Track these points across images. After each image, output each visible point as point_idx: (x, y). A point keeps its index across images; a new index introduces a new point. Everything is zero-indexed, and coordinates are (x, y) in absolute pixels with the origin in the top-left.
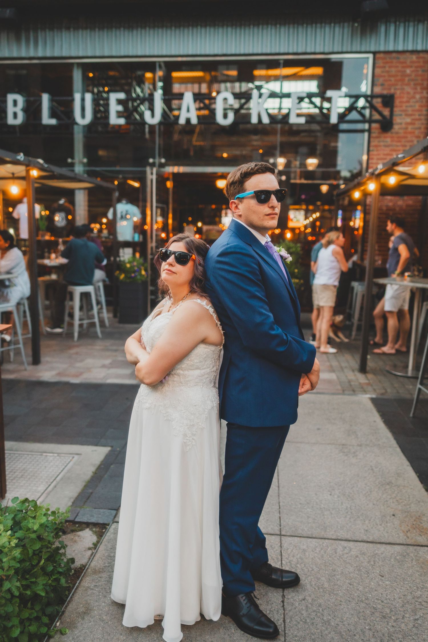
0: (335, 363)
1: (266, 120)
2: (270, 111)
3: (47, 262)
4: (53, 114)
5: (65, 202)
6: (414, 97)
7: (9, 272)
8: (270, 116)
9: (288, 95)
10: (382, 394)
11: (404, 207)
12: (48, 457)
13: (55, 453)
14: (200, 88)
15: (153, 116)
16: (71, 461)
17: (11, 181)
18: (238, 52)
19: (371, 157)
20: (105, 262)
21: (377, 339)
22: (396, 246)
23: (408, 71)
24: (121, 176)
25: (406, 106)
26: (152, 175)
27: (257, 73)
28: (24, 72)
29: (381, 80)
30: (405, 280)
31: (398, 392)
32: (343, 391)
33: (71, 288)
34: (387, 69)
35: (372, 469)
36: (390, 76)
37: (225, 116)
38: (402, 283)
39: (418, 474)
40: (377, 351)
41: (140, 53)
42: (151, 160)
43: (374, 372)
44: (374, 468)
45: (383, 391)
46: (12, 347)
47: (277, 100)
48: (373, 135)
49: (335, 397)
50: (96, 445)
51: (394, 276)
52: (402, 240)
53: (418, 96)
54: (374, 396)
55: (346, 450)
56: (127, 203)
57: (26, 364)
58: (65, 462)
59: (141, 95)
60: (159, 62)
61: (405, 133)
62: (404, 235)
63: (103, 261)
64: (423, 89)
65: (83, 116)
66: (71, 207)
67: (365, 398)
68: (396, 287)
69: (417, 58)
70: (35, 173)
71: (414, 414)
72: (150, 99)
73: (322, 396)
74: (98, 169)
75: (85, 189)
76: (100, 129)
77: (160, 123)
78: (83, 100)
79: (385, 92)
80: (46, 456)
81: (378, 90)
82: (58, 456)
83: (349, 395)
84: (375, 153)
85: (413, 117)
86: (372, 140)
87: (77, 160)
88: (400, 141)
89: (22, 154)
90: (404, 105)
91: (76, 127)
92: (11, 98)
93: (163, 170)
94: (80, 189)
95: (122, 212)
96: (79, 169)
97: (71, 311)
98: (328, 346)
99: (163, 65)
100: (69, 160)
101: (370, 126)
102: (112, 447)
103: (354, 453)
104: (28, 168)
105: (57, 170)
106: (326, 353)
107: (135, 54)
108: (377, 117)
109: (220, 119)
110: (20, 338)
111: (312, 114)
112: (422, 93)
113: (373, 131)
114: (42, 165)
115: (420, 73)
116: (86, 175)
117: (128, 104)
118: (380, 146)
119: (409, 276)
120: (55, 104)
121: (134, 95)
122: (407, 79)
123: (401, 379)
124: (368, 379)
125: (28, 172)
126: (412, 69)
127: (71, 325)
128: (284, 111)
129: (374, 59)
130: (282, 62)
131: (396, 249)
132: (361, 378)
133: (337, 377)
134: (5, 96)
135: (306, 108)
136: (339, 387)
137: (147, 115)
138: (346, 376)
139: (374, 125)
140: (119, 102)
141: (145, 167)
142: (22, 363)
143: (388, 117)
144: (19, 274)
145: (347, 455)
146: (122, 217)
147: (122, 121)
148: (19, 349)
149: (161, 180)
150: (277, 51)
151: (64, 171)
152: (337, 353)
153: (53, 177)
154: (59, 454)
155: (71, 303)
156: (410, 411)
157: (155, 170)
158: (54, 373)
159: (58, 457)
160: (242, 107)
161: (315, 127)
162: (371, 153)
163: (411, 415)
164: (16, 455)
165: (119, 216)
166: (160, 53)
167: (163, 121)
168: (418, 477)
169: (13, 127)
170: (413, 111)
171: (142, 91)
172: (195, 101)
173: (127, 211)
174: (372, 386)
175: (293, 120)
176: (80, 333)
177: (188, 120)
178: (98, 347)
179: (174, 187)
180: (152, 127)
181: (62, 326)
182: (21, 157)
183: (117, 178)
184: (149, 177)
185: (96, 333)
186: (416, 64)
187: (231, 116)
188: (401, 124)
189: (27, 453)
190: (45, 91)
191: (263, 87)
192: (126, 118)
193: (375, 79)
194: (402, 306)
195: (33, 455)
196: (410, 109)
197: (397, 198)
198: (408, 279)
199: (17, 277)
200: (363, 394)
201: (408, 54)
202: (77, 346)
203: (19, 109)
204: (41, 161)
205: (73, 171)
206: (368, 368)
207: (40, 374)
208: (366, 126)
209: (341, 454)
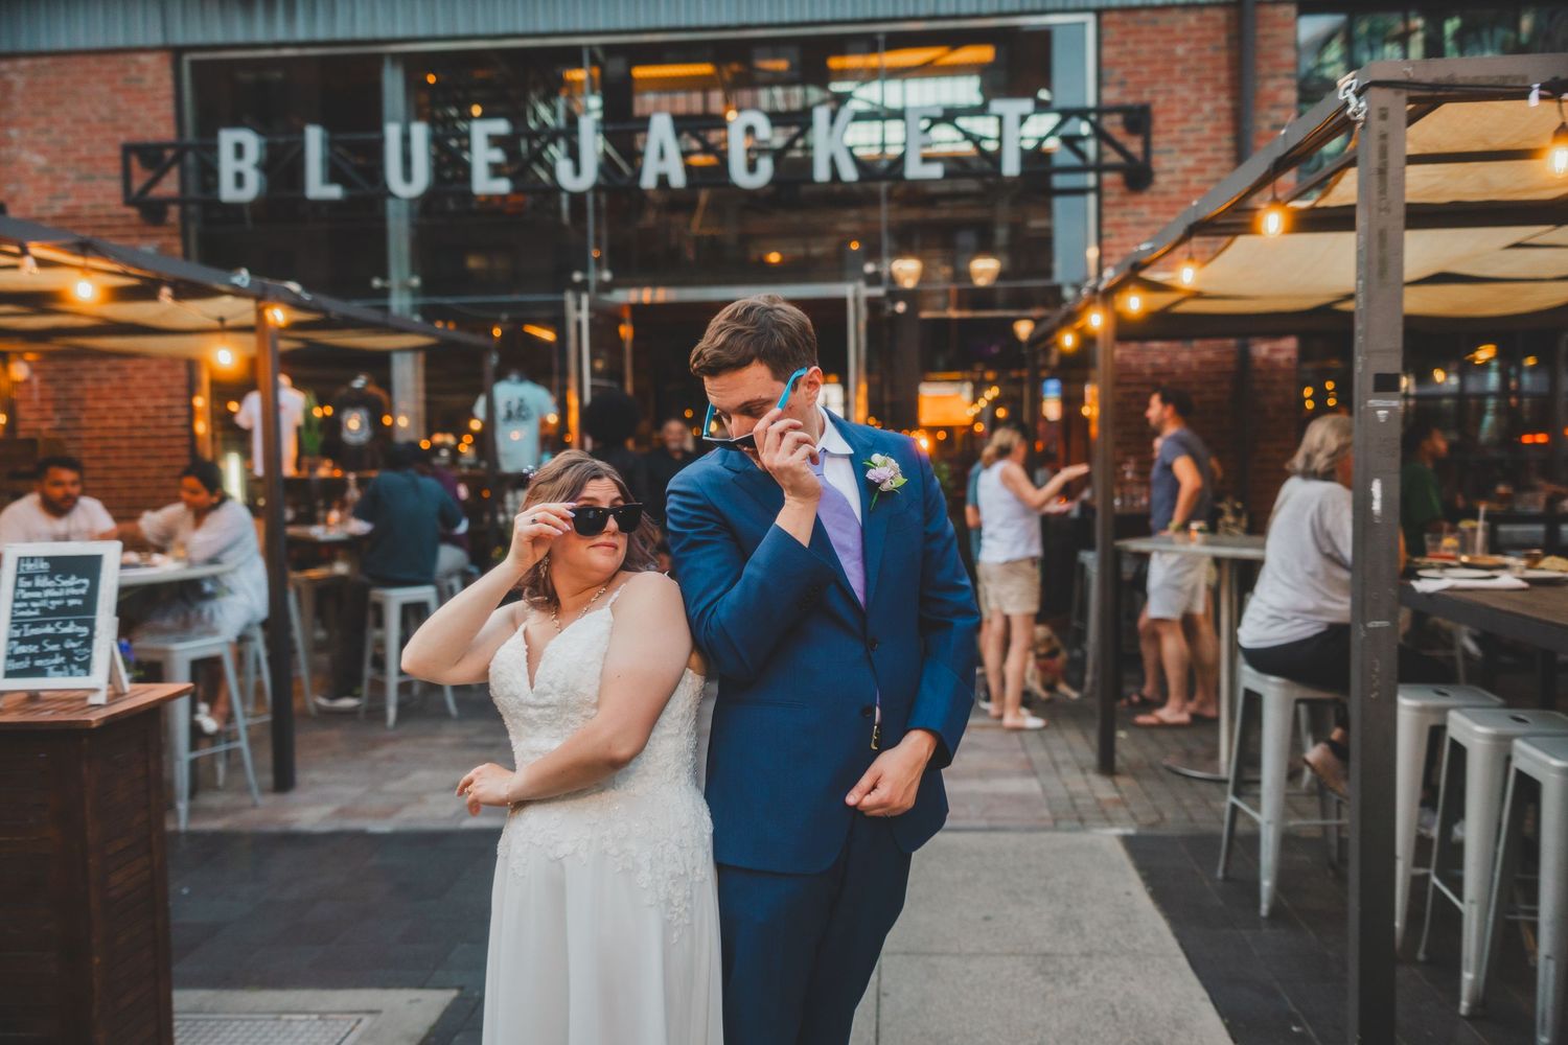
0: (1039, 754)
1: (849, 173)
2: (859, 152)
3: (317, 532)
4: (333, 175)
5: (368, 383)
6: (1197, 109)
7: (213, 560)
8: (858, 162)
9: (899, 115)
10: (1152, 825)
11: (1195, 366)
12: (294, 1024)
13: (314, 1013)
14: (706, 102)
15: (577, 171)
16: (352, 1029)
17: (215, 339)
18: (776, 19)
19: (1106, 250)
20: (463, 527)
21: (1148, 690)
22: (1168, 461)
23: (1180, 50)
24: (504, 317)
25: (1183, 131)
26: (579, 313)
27: (835, 63)
28: (278, 75)
29: (1117, 73)
30: (1192, 540)
31: (1191, 819)
32: (1056, 821)
33: (377, 593)
34: (1130, 46)
35: (1114, 1013)
36: (1138, 63)
37: (752, 167)
38: (1183, 548)
39: (1226, 1021)
40: (1142, 719)
41: (542, 27)
42: (577, 277)
43: (1135, 771)
44: (1118, 1009)
45: (1154, 818)
46: (222, 748)
47: (877, 125)
48: (1108, 199)
49: (1034, 836)
50: (422, 986)
51: (1169, 533)
52: (1183, 446)
53: (1207, 107)
54: (1131, 831)
55: (1051, 968)
56: (522, 380)
57: (255, 791)
58: (338, 1033)
59: (550, 122)
60: (590, 47)
61: (1185, 192)
62: (1186, 433)
63: (458, 523)
64: (1217, 89)
65: (407, 176)
66: (381, 394)
67: (1108, 838)
68: (1172, 559)
69: (1200, 20)
70: (278, 315)
71: (1226, 870)
72: (569, 133)
73: (1002, 836)
74: (448, 301)
75: (415, 349)
76: (451, 205)
77: (597, 188)
78: (406, 139)
79: (1130, 100)
80: (290, 1021)
81: (1111, 95)
82: (320, 1019)
83: (1068, 830)
84: (1115, 240)
85: (1200, 155)
86: (1105, 211)
87: (394, 282)
88: (1173, 213)
89: (244, 273)
90: (1178, 127)
91: (391, 204)
92: (227, 138)
93: (607, 298)
94: (403, 350)
95: (509, 402)
96: (400, 303)
97: (379, 652)
98: (1024, 711)
99: (600, 54)
100: (377, 283)
101: (1099, 180)
102: (461, 988)
103: (1072, 973)
104: (262, 304)
105: (337, 307)
106: (1018, 730)
107: (530, 28)
108: (1113, 157)
109: (739, 175)
110: (241, 723)
111: (961, 155)
112: (1215, 99)
113: (1106, 190)
114: (297, 295)
115: (1209, 53)
116: (417, 318)
117: (519, 145)
118: (1126, 225)
119: (1200, 530)
120: (340, 150)
121: (533, 125)
122: (1178, 68)
123: (1202, 787)
124: (1119, 792)
125: (260, 313)
126: (1191, 45)
127: (379, 687)
128: (894, 151)
129: (1099, 26)
130: (881, 38)
131: (1168, 468)
132: (1103, 788)
133: (1043, 787)
134: (215, 135)
135: (947, 140)
136: (1046, 813)
137: (564, 168)
138: (1065, 785)
139: (1108, 177)
140: (495, 141)
141: (562, 291)
142: (246, 789)
143: (1140, 157)
144: (239, 565)
145: (1053, 980)
146: (509, 416)
147: (502, 186)
148: (238, 751)
149: (605, 322)
150: (869, 13)
151: (356, 308)
152: (1045, 728)
153: (328, 324)
154: (322, 1015)
155: (377, 633)
156: (1217, 865)
157: (585, 299)
158: (327, 809)
159: (320, 1023)
160: (790, 145)
161: (970, 185)
162: (1105, 241)
163: (1220, 874)
164: (212, 1023)
165: (501, 411)
166: (591, 26)
167: (603, 181)
168: (1228, 1027)
169: (236, 208)
170: (1199, 140)
171: (554, 115)
172: (678, 133)
173: (522, 400)
174: (1126, 805)
175: (914, 170)
176: (402, 708)
177: (663, 180)
178: (446, 741)
179: (636, 337)
180: (577, 199)
181: (357, 692)
182: (243, 280)
183: (496, 322)
184: (572, 315)
185: (444, 704)
186: (1199, 34)
187: (766, 166)
188: (1171, 171)
189: (242, 1016)
190: (314, 122)
191: (854, 94)
192: (513, 178)
193: (1106, 70)
194: (1191, 604)
195: (254, 1020)
196: (1191, 137)
197: (1176, 345)
198: (1198, 537)
199: (233, 571)
200: (1103, 827)
201: (1176, 13)
202: (394, 740)
203: (249, 165)
204: (294, 287)
205: (386, 309)
206: (1119, 762)
207: (292, 815)
208: (1091, 179)
209: (1039, 978)
